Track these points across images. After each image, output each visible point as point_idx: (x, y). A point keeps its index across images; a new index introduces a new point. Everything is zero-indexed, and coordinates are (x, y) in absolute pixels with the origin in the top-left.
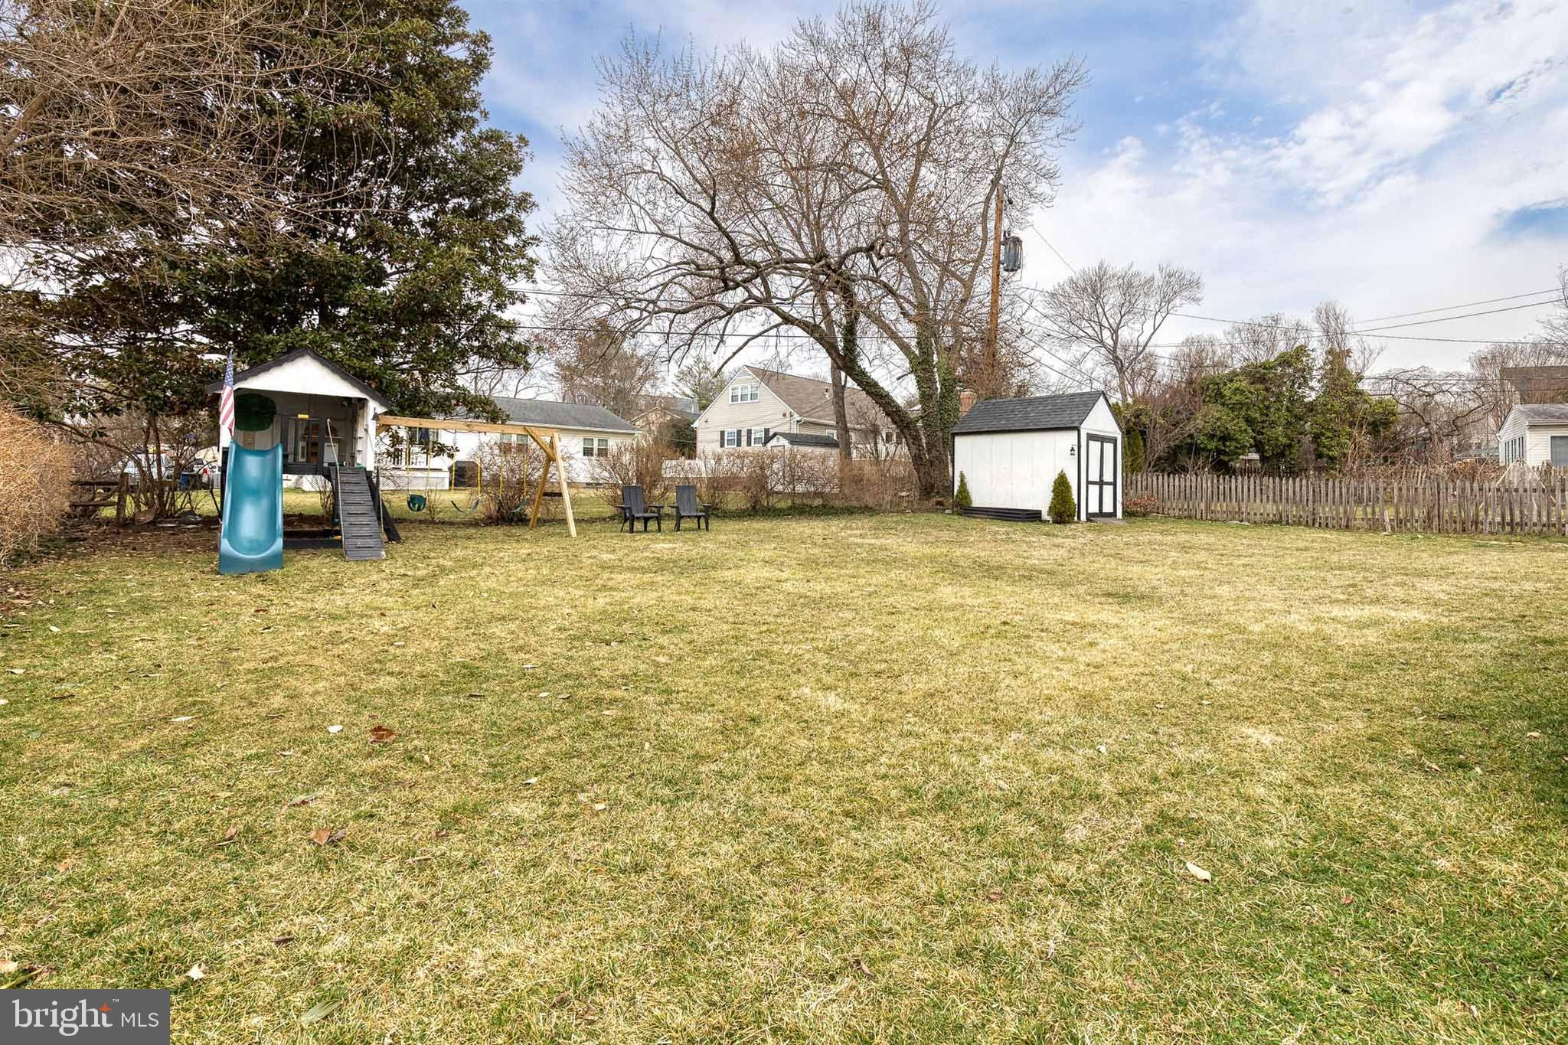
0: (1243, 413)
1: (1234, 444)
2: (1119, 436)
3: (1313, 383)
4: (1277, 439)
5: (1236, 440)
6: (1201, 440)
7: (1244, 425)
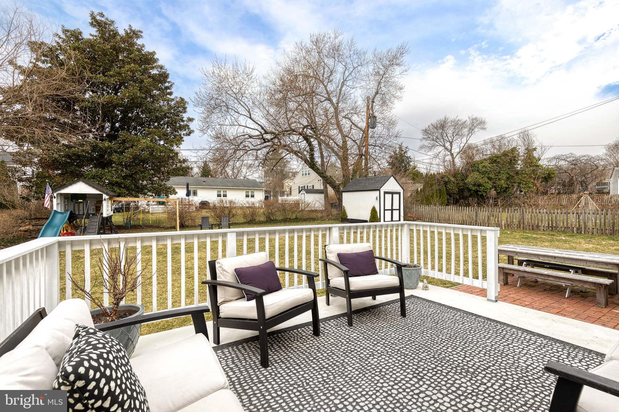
0: (487, 175)
1: (483, 188)
2: (402, 191)
3: (519, 162)
4: (502, 185)
5: (484, 186)
6: (471, 187)
7: (487, 180)
